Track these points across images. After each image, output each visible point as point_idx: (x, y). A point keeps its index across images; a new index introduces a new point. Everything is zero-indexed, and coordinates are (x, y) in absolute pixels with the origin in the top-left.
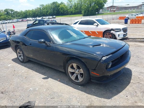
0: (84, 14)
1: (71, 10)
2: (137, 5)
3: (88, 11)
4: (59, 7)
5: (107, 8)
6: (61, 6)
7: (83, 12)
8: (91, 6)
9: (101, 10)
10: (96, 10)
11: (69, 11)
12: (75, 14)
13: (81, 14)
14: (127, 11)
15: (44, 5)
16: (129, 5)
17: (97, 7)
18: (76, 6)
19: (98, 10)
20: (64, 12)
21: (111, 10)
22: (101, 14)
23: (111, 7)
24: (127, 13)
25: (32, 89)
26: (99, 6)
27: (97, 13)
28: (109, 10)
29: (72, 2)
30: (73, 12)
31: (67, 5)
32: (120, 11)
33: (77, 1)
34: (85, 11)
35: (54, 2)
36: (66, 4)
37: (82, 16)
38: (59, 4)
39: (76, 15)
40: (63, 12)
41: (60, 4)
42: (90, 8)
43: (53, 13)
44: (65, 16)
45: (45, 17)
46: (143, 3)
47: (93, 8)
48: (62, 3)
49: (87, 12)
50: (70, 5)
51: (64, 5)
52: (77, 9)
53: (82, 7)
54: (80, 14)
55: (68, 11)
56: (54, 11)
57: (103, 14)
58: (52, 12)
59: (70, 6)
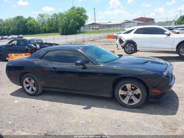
0: (61, 32)
1: (44, 27)
2: (120, 23)
3: (67, 28)
4: (26, 23)
5: (89, 25)
6: (29, 22)
7: (60, 30)
8: (69, 22)
9: (82, 28)
10: (76, 27)
11: (41, 28)
12: (49, 33)
13: (58, 32)
14: (111, 29)
15: (2, 20)
16: (110, 22)
17: (78, 24)
18: (50, 22)
19: (78, 28)
20: (34, 30)
21: (94, 28)
22: (83, 32)
23: (93, 24)
24: (114, 31)
25: (84, 123)
26: (79, 23)
27: (78, 31)
28: (91, 28)
29: (44, 18)
30: (47, 29)
31: (37, 21)
32: (104, 29)
33: (51, 17)
34: (63, 29)
35: (19, 16)
36: (36, 19)
37: (60, 36)
38: (25, 19)
39: (51, 34)
40: (32, 30)
41: (28, 19)
42: (69, 25)
43: (18, 31)
44: (36, 35)
45: (7, 36)
46: (125, 21)
47: (72, 25)
48: (30, 18)
49: (65, 29)
50: (42, 21)
51: (34, 21)
52: (52, 26)
53: (59, 24)
54: (56, 32)
55: (39, 28)
56: (19, 28)
57: (85, 32)
58: (15, 30)
59: (42, 23)
